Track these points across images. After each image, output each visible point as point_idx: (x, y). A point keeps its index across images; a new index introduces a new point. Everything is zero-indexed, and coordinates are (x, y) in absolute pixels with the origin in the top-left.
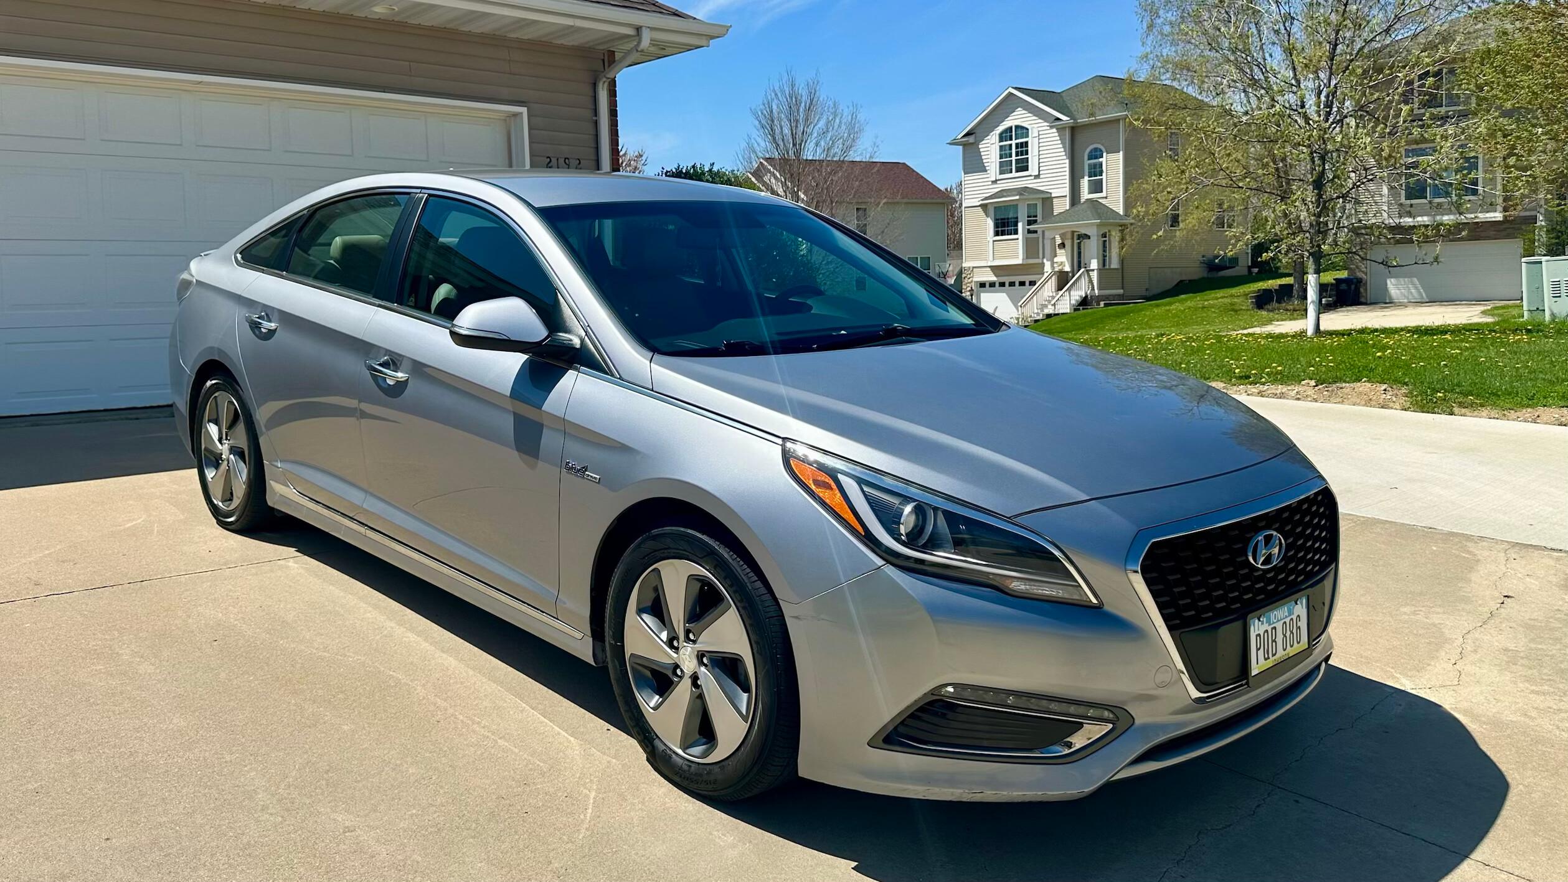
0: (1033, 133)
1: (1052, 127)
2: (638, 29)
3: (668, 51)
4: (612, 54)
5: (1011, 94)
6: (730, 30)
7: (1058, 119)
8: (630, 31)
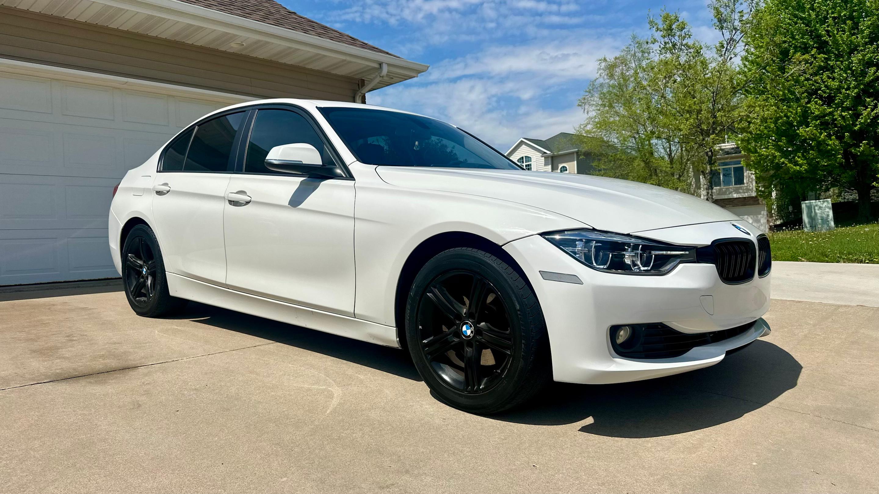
0: (533, 160)
1: (542, 157)
2: (381, 64)
3: (395, 79)
4: (363, 81)
5: (522, 141)
6: (429, 68)
7: (545, 153)
8: (377, 66)
